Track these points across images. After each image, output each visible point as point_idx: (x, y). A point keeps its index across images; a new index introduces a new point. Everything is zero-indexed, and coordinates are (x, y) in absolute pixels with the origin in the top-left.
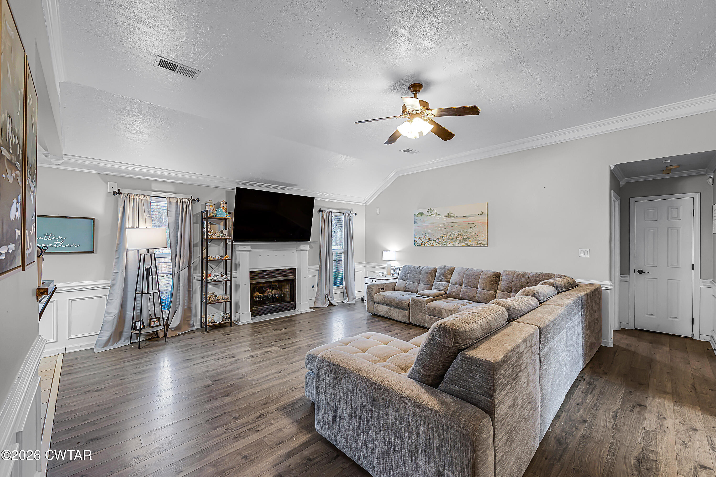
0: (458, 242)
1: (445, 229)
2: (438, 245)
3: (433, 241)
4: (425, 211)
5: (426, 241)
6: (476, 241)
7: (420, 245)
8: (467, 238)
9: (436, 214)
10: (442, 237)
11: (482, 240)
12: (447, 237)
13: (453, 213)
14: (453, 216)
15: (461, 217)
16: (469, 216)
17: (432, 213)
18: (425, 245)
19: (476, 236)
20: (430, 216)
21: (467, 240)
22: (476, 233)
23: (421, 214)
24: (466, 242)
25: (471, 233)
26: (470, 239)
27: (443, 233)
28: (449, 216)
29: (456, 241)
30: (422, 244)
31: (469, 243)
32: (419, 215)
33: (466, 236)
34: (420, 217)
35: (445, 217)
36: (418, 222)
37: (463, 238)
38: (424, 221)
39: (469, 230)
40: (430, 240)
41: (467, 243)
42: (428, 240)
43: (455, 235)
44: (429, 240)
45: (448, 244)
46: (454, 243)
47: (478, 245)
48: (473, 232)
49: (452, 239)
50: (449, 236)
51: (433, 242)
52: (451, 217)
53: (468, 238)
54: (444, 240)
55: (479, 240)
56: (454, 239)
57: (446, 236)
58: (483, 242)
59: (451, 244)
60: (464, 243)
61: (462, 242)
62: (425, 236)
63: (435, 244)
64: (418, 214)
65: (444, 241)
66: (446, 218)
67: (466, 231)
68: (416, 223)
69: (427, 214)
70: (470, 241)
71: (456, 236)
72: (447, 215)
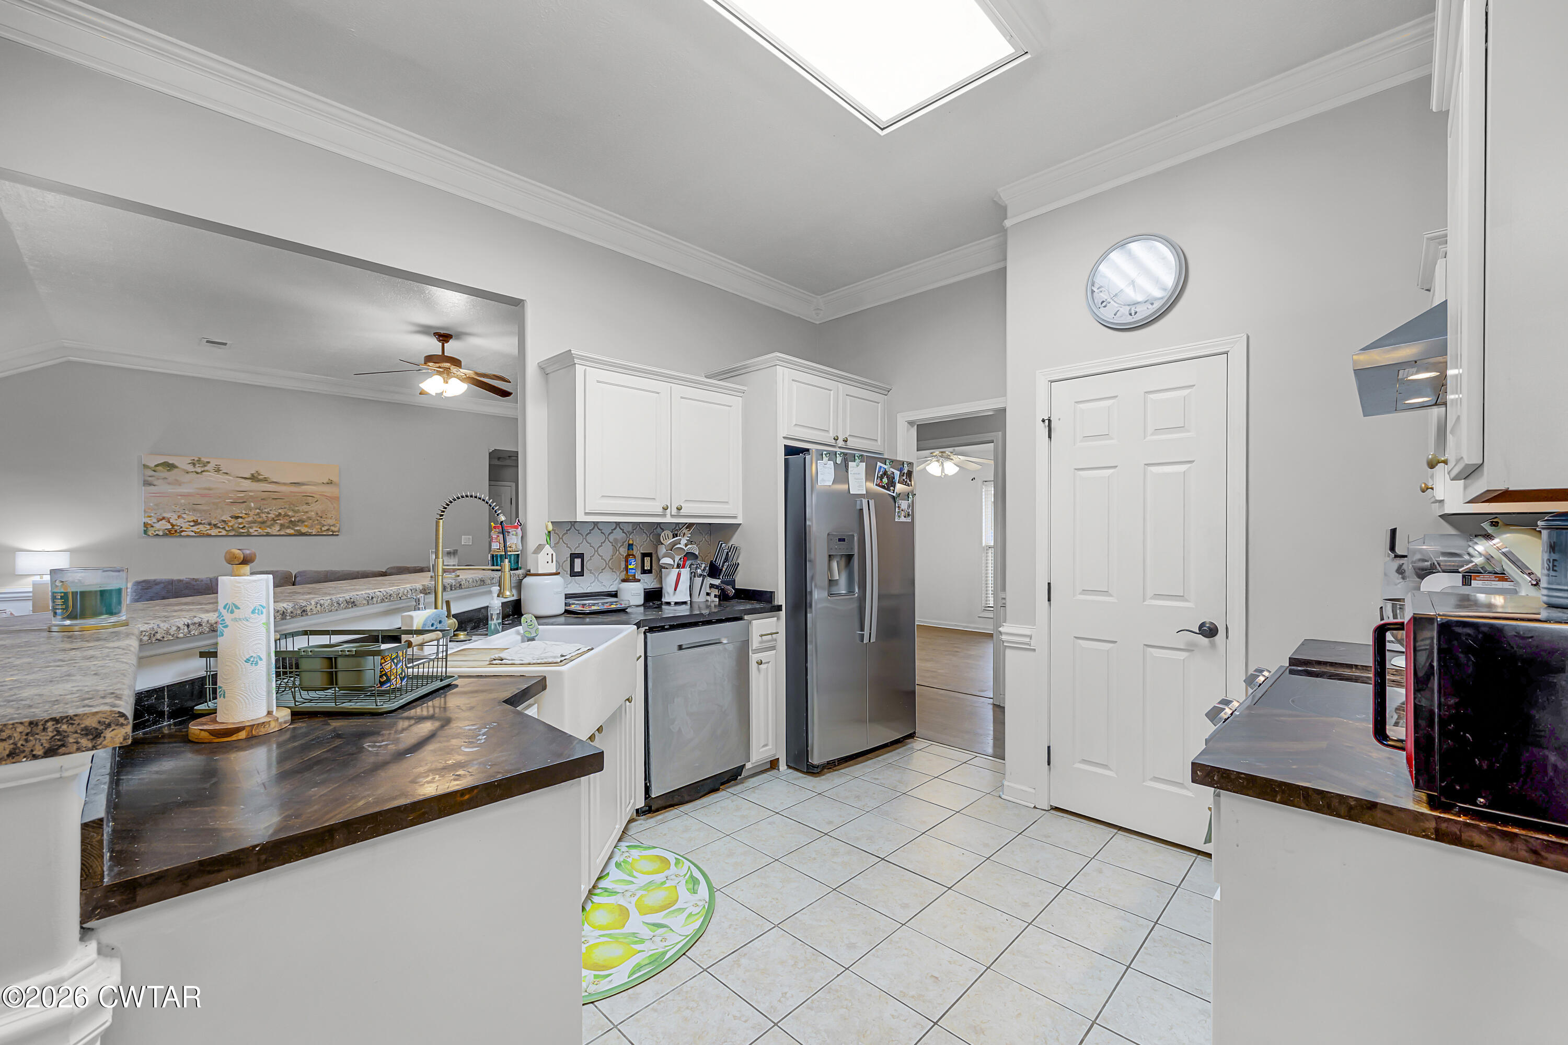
0: (278, 528)
1: (245, 502)
2: (224, 533)
3: (210, 524)
4: (182, 462)
5: (185, 526)
6: (319, 527)
7: (165, 535)
8: (298, 521)
9: (218, 470)
10: (237, 518)
11: (331, 524)
12: (250, 519)
13: (265, 473)
14: (265, 480)
15: (285, 484)
16: (303, 484)
17: (206, 468)
18: (183, 534)
19: (318, 518)
20: (197, 473)
21: (299, 524)
22: (319, 512)
23: (170, 467)
24: (296, 528)
25: (307, 512)
26: (306, 523)
27: (236, 510)
28: (254, 478)
29: (272, 525)
30: (173, 532)
31: (304, 530)
32: (160, 468)
33: (298, 518)
34: (163, 473)
35: (243, 480)
36: (155, 483)
37: (291, 521)
38: (178, 483)
39: (305, 508)
40: (201, 524)
41: (299, 530)
42: (192, 524)
43: (271, 516)
44: (196, 523)
45: (251, 530)
46: (268, 530)
47: (322, 532)
48: (311, 511)
49: (264, 522)
50: (255, 517)
51: (208, 527)
52: (259, 480)
53: (301, 521)
54: (240, 524)
55: (325, 523)
56: (269, 523)
57: (246, 516)
58: (333, 528)
59: (260, 530)
60: (292, 529)
61: (288, 527)
62: (184, 516)
63: (214, 532)
64: (156, 466)
65: (241, 526)
66: (249, 482)
67: (297, 508)
68: (150, 484)
69: (190, 468)
70: (306, 526)
71: (273, 516)
72: (248, 476)
